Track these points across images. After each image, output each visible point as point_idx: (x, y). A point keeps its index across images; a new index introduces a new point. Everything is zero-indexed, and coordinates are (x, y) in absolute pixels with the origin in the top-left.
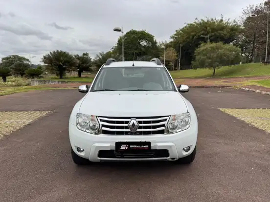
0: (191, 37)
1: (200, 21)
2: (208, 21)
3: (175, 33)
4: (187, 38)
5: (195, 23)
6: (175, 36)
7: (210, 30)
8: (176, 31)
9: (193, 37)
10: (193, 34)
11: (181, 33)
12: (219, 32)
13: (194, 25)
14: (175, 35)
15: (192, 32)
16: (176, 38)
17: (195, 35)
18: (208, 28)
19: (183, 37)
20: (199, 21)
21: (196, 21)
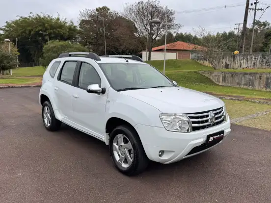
0: (27, 32)
1: (36, 15)
2: (44, 17)
3: (6, 24)
4: (23, 32)
5: (30, 17)
6: (6, 29)
7: (49, 27)
8: (7, 22)
9: (30, 32)
10: (30, 28)
11: (14, 27)
12: (58, 29)
13: (29, 19)
14: (6, 26)
15: (29, 26)
16: (7, 31)
17: (32, 30)
18: (46, 25)
19: (16, 30)
20: (34, 15)
21: (31, 15)
